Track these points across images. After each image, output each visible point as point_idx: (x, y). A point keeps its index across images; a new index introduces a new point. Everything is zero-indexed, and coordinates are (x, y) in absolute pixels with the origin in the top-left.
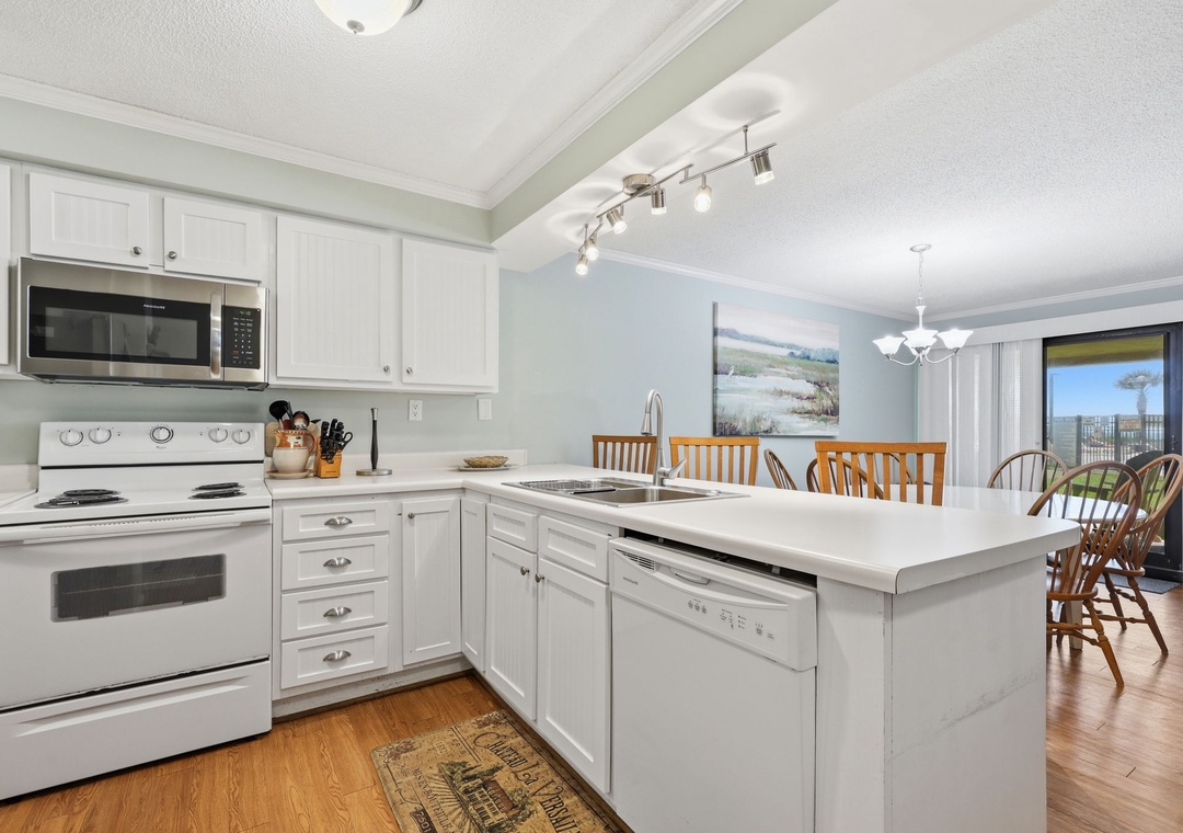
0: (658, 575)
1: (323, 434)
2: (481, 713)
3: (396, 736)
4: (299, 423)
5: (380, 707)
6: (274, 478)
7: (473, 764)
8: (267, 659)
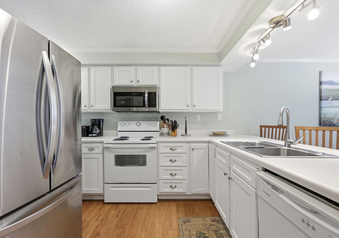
0: (281, 196)
1: (172, 125)
2: (213, 216)
3: (187, 215)
4: (166, 121)
5: (184, 203)
6: (161, 136)
7: (207, 236)
8: (156, 183)
